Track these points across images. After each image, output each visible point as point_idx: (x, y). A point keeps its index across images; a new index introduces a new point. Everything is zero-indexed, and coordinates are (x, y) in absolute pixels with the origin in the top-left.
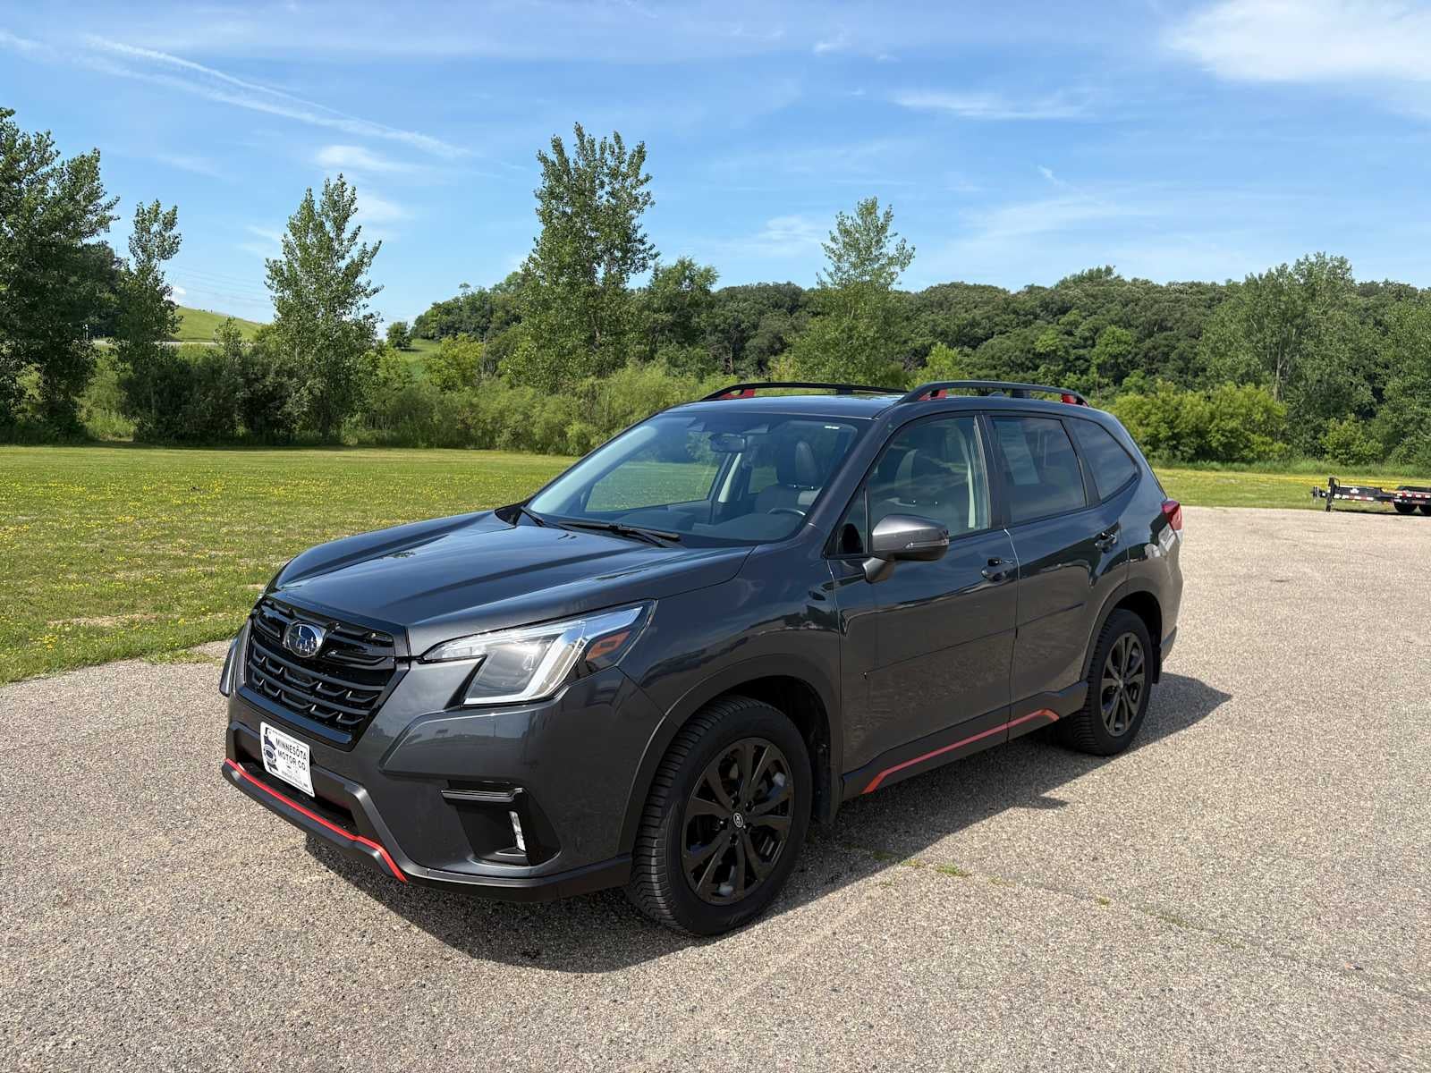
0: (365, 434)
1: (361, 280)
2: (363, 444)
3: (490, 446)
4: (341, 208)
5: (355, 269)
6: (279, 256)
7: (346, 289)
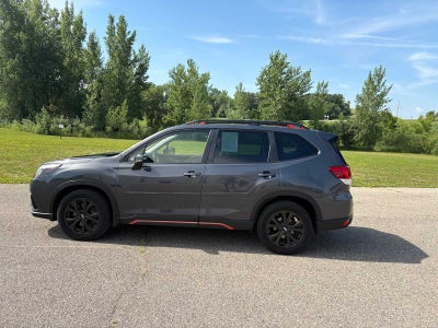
0: (384, 147)
1: (385, 98)
2: (382, 151)
3: (429, 153)
4: (380, 76)
5: (383, 95)
6: (360, 93)
7: (380, 101)
